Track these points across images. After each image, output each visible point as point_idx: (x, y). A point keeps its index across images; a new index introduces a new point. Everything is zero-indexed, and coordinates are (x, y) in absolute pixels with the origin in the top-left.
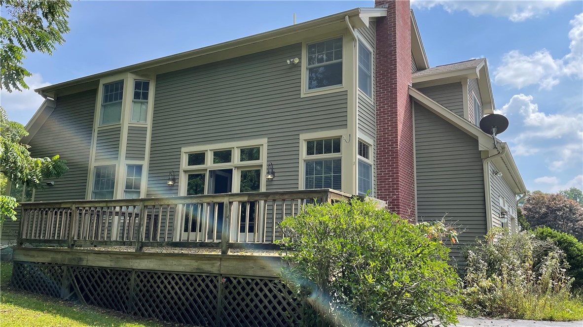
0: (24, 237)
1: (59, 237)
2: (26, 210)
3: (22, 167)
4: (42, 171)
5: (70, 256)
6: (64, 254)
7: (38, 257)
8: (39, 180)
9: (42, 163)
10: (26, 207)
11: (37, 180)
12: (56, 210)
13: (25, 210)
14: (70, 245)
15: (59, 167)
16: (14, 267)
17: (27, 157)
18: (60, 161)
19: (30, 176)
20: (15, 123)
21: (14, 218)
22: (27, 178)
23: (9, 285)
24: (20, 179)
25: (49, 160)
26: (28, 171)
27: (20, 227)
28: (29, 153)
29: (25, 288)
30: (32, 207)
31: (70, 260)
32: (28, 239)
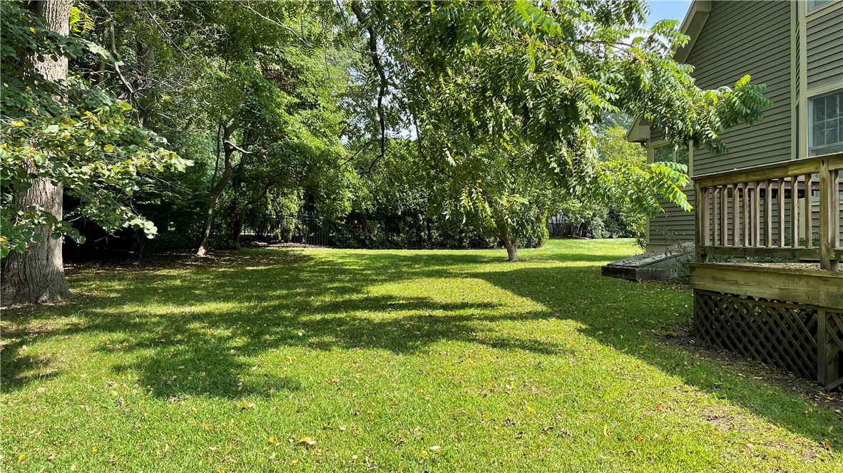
0: (708, 243)
1: (790, 241)
2: (704, 189)
3: (684, 109)
4: (720, 113)
5: (832, 289)
6: (812, 282)
7: (746, 284)
8: (717, 131)
9: (719, 98)
10: (705, 184)
11: (713, 133)
12: (750, 186)
13: (701, 189)
14: (827, 261)
15: (753, 99)
16: (697, 301)
17: (689, 87)
18: (752, 88)
19: (699, 124)
20: (663, 21)
21: (687, 207)
22: (694, 130)
23: (691, 335)
24: (680, 133)
25: (728, 89)
26: (695, 115)
27: (697, 223)
28: (693, 80)
29: (726, 346)
30: (717, 183)
31: (831, 296)
32: (716, 248)
